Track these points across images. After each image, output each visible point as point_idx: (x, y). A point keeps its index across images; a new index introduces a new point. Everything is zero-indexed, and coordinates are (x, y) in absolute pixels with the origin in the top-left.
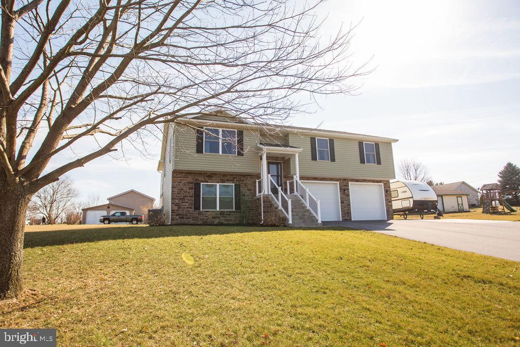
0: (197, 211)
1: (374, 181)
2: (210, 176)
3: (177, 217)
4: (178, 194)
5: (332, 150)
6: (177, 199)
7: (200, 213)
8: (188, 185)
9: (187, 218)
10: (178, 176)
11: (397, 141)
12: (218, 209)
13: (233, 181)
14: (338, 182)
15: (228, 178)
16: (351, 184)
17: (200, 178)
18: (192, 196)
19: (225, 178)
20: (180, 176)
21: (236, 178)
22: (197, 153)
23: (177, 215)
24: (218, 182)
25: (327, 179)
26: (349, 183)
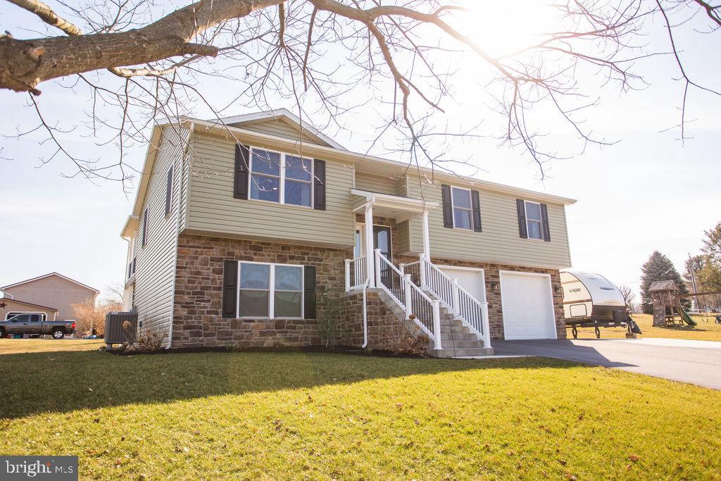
0: (230, 320)
1: (537, 270)
2: (258, 247)
3: (187, 332)
4: (189, 282)
5: (477, 210)
6: (188, 293)
7: (235, 325)
8: (212, 265)
9: (206, 335)
10: (191, 244)
11: (573, 202)
12: (272, 316)
13: (301, 259)
14: (482, 270)
15: (292, 253)
16: (502, 274)
17: (237, 252)
18: (219, 289)
19: (287, 254)
20: (196, 244)
21: (308, 254)
22: (235, 197)
23: (185, 328)
24: (273, 261)
25: (465, 263)
26: (501, 272)
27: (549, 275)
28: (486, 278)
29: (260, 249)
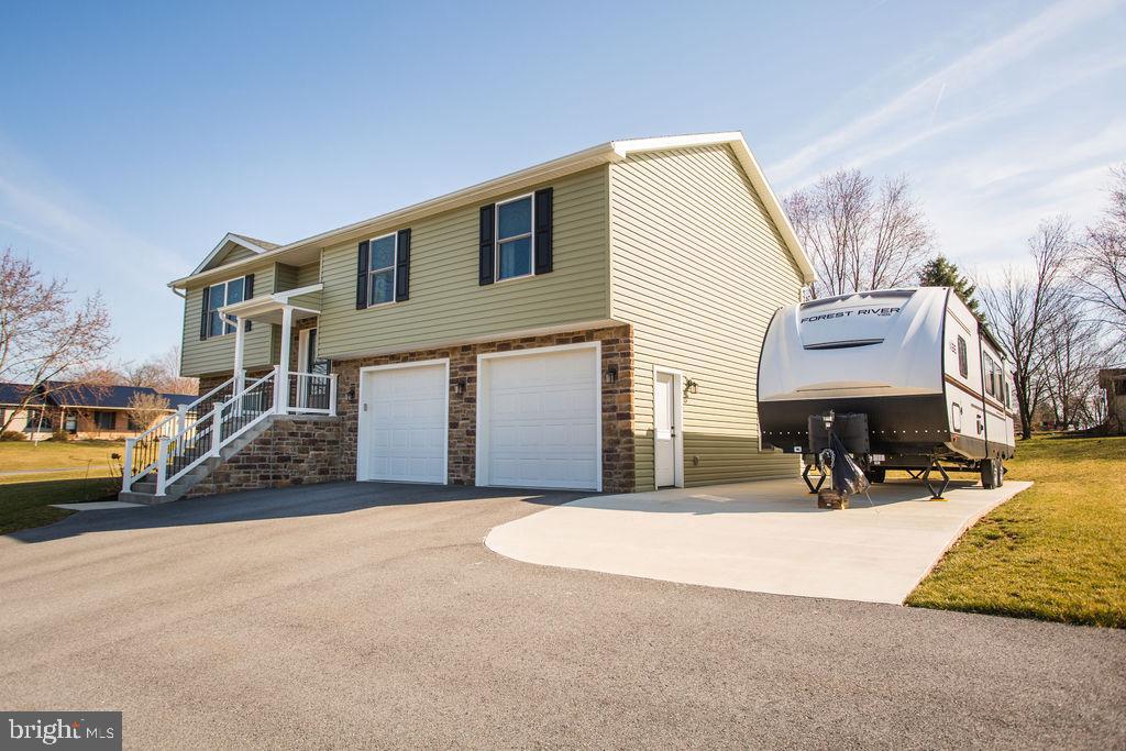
5: (403, 263)
14: (446, 361)
16: (481, 361)
22: (201, 339)
25: (420, 353)
26: (480, 357)
27: (597, 344)
28: (451, 375)
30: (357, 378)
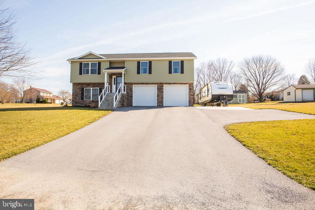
0: (83, 101)
2: (88, 85)
3: (74, 103)
4: (75, 93)
5: (150, 68)
6: (75, 95)
8: (79, 89)
9: (78, 104)
10: (75, 85)
12: (91, 100)
13: (98, 86)
14: (156, 85)
15: (96, 85)
17: (84, 86)
18: (80, 94)
19: (95, 85)
21: (100, 85)
22: (80, 75)
23: (74, 102)
24: (92, 87)
25: (149, 83)
26: (164, 85)
27: (188, 85)
28: (157, 87)
29: (89, 85)
30: (132, 87)
